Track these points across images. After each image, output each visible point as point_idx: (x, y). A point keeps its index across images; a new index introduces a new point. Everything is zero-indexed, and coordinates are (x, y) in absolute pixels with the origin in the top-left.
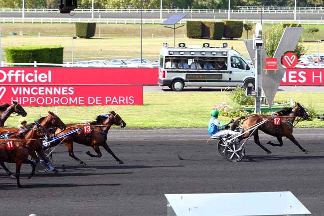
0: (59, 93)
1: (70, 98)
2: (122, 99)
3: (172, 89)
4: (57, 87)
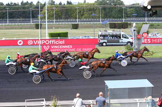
0: (67, 47)
1: (71, 49)
2: (88, 49)
3: (102, 45)
4: (66, 45)
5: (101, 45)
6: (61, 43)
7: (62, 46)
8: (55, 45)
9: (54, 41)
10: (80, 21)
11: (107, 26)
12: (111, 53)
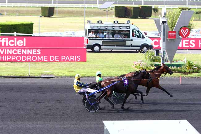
0: (31, 53)
1: (38, 57)
2: (72, 57)
4: (30, 49)
5: (90, 50)
6: (20, 44)
7: (21, 51)
8: (7, 48)
9: (6, 40)
10: (57, 2)
11: (111, 13)
12: (118, 66)
